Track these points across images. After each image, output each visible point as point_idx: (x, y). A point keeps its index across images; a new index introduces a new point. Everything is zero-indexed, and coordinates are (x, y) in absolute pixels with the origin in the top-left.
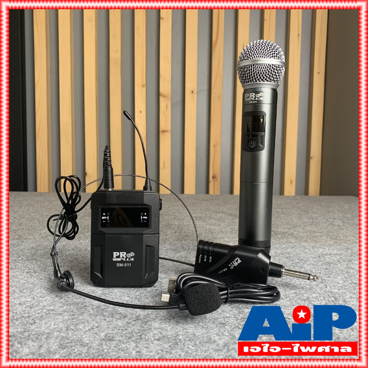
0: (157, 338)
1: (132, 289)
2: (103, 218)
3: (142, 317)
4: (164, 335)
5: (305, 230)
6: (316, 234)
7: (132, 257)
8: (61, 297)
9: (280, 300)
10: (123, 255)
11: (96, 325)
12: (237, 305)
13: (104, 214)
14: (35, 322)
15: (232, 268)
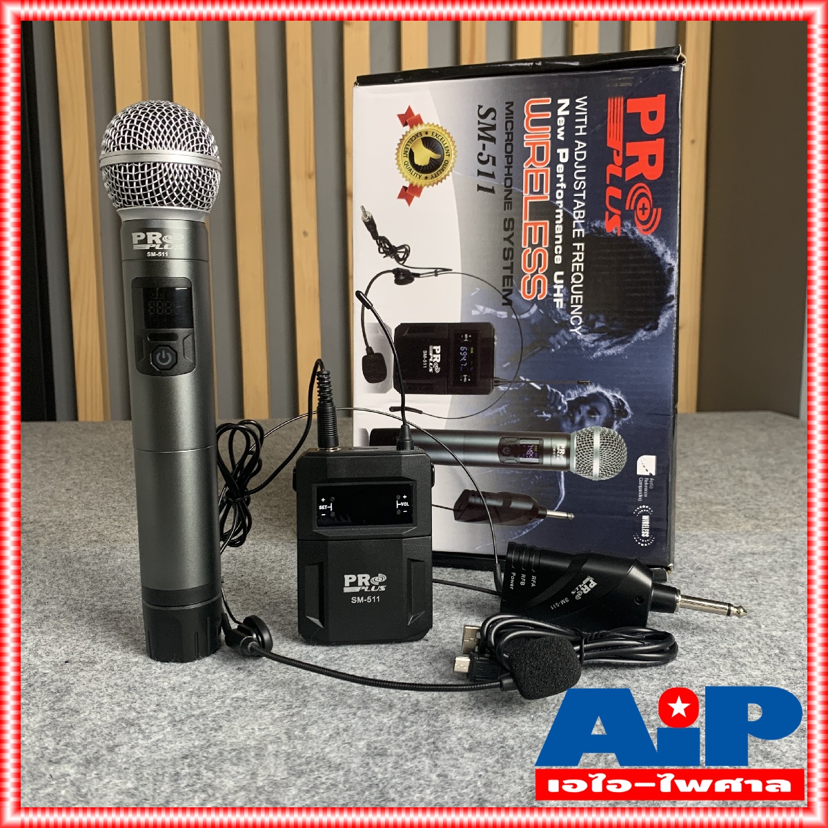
0: (467, 746)
1: (383, 646)
2: (321, 507)
3: (424, 705)
4: (479, 739)
5: (690, 498)
6: (714, 508)
7: (381, 584)
8: (249, 671)
9: (677, 658)
10: (364, 580)
11: (342, 726)
12: (598, 671)
13: (323, 500)
14: (221, 726)
15: (578, 597)
